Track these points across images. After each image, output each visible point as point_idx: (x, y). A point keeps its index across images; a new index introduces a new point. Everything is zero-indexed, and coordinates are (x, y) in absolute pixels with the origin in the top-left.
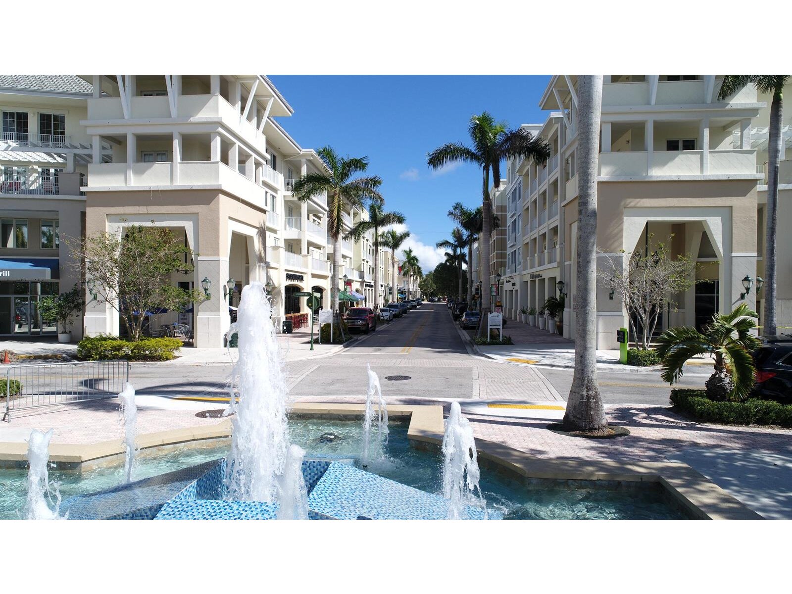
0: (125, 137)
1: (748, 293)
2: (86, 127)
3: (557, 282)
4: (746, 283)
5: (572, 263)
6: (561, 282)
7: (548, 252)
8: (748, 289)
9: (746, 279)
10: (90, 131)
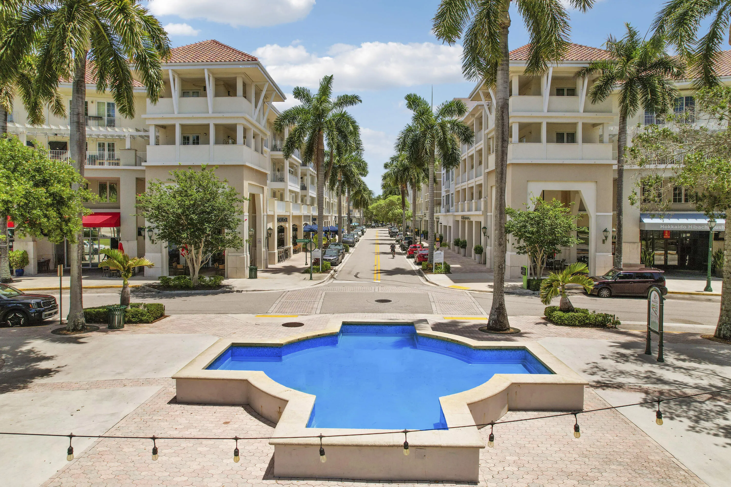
0: (174, 126)
1: (606, 239)
2: (146, 119)
3: (482, 227)
4: (605, 233)
5: (492, 214)
6: (485, 228)
7: (475, 202)
8: (606, 237)
9: (605, 231)
10: (148, 122)
